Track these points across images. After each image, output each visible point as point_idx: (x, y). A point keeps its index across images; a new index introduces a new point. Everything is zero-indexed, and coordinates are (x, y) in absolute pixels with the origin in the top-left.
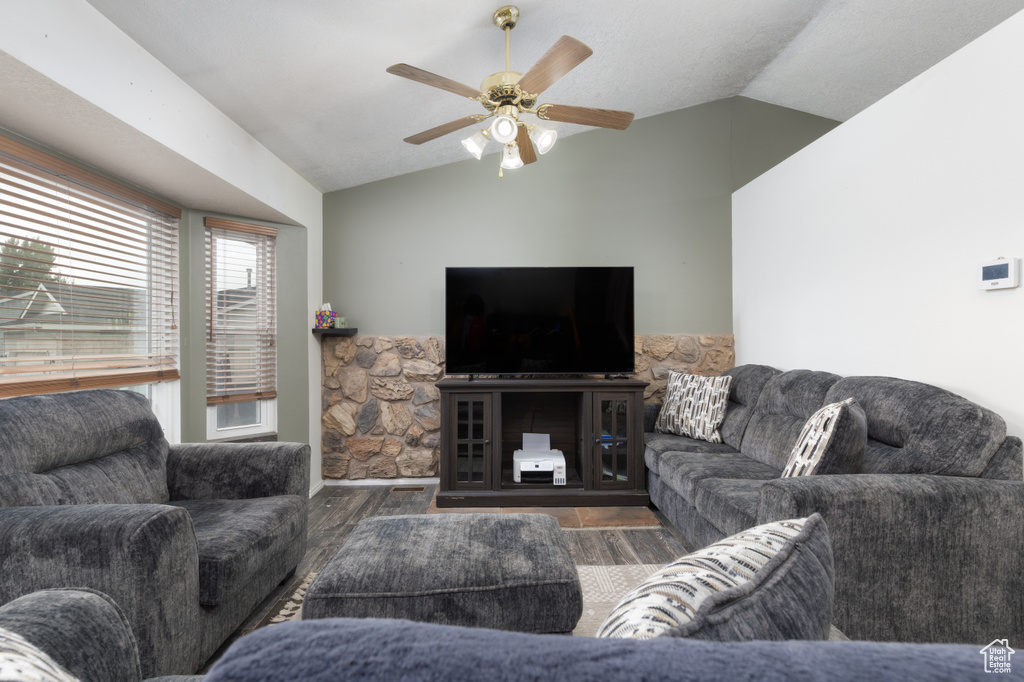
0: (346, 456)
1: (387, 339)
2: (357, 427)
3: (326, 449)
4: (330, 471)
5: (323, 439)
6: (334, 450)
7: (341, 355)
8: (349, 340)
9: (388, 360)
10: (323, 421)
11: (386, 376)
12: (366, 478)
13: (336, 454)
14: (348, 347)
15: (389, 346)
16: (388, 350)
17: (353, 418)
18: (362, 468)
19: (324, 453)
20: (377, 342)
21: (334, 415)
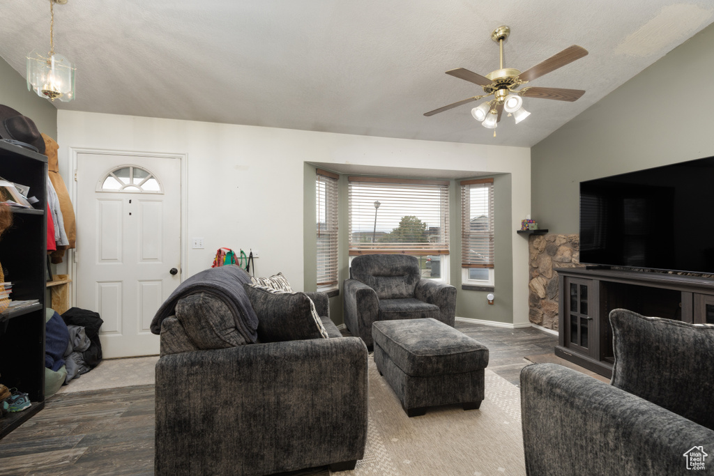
0: (541, 312)
1: (563, 236)
2: (546, 294)
3: (531, 304)
4: (533, 318)
5: (530, 297)
6: (535, 306)
7: (536, 246)
8: (542, 237)
9: (564, 251)
10: (529, 286)
11: (562, 262)
12: (552, 329)
13: (535, 309)
14: (540, 242)
15: (564, 241)
16: (564, 244)
17: (545, 288)
18: (549, 321)
19: (530, 306)
20: (557, 238)
21: (534, 284)
